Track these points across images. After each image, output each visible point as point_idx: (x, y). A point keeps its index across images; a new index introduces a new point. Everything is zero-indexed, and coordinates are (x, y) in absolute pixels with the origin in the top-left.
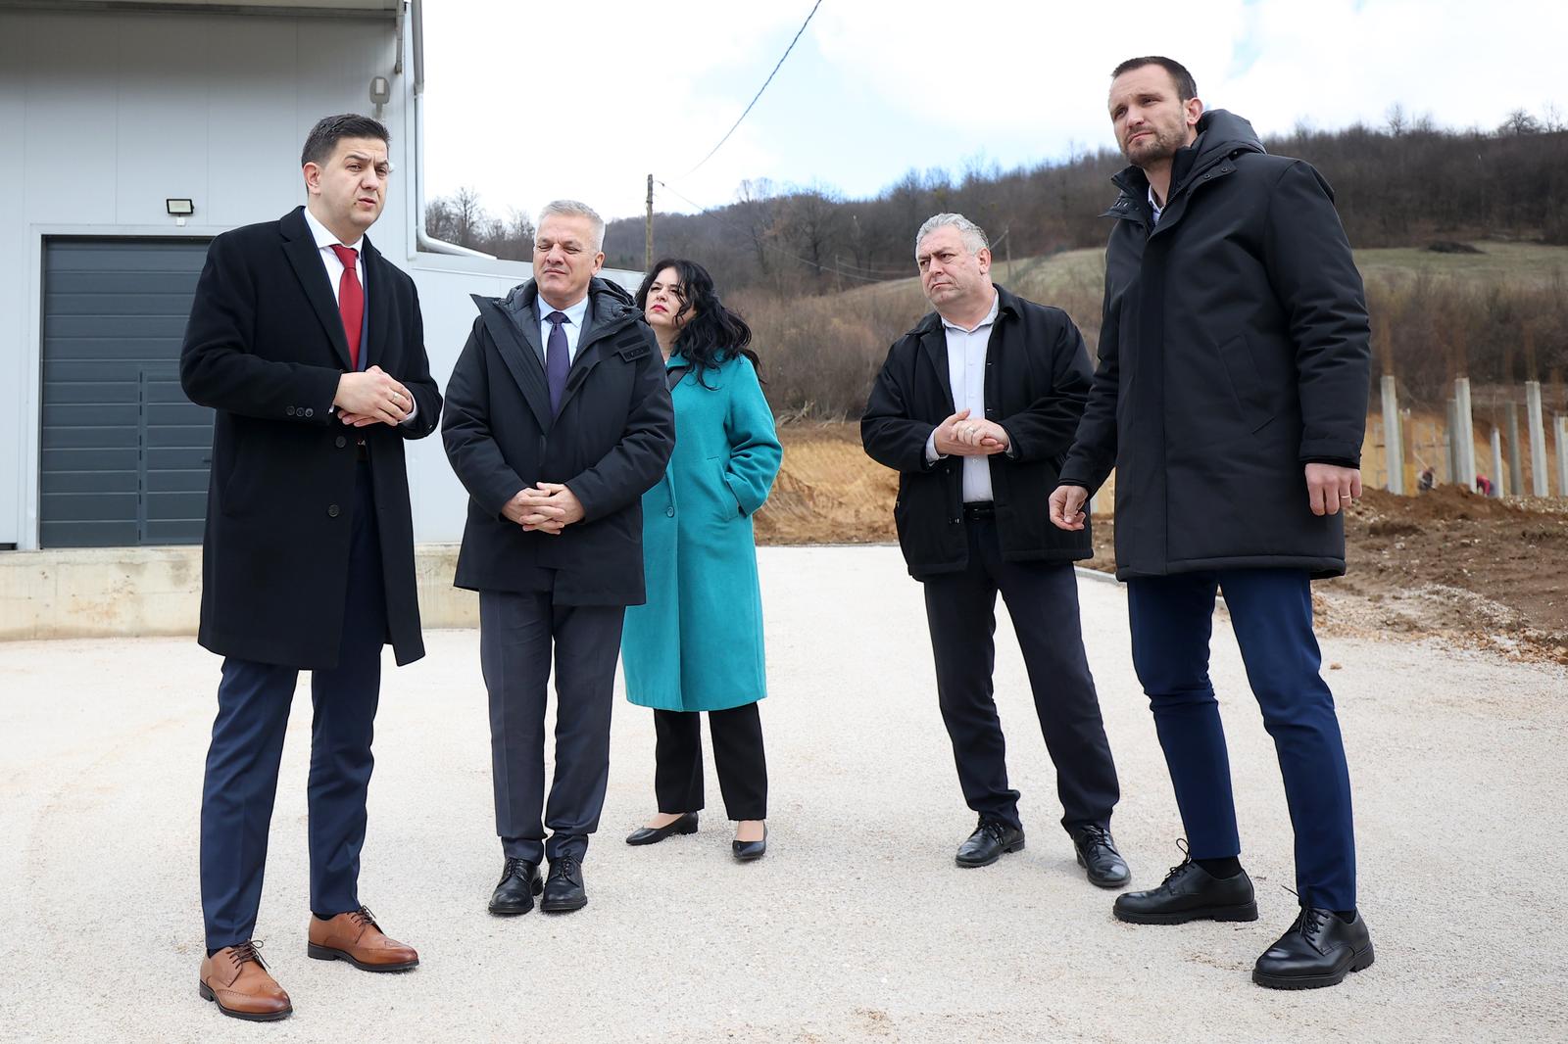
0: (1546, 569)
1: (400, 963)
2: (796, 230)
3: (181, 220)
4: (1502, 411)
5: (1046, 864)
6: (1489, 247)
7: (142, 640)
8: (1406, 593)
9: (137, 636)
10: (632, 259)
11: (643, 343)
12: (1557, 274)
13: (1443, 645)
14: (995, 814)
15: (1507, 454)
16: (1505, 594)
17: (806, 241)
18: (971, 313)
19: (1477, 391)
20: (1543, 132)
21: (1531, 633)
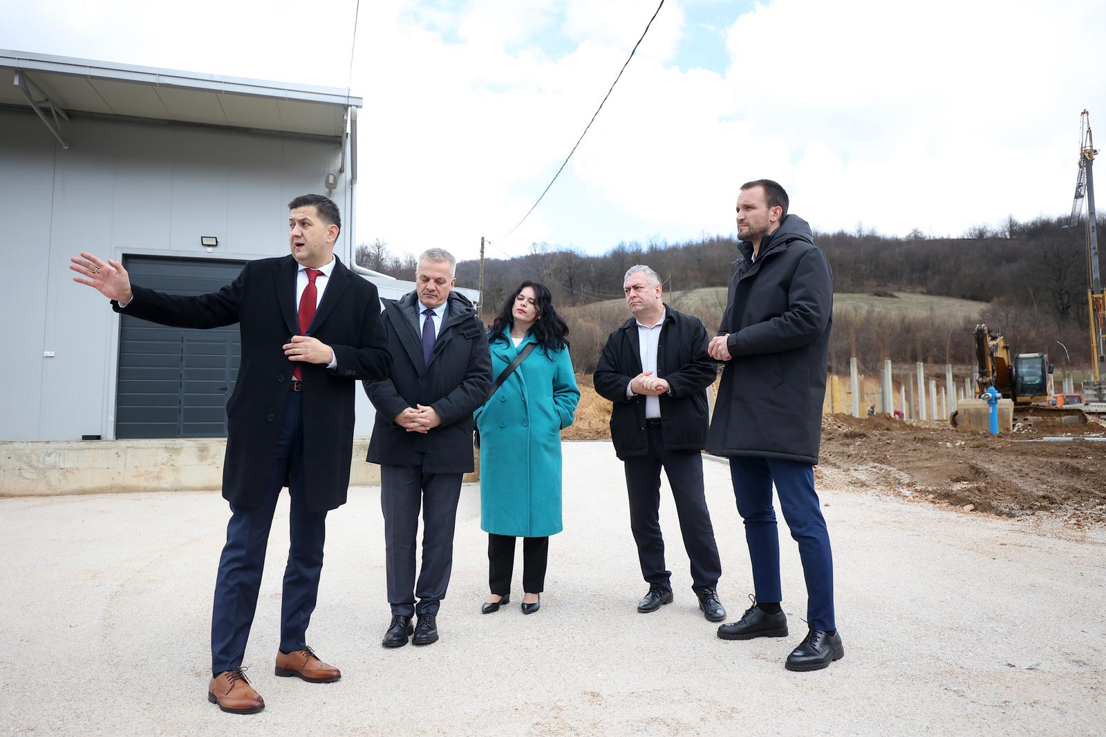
0: (925, 456)
1: (330, 677)
2: (561, 271)
3: (210, 249)
4: (906, 377)
5: (683, 610)
6: (901, 295)
7: (178, 493)
8: (861, 468)
9: (176, 491)
10: (471, 283)
11: (477, 329)
12: (932, 309)
13: (878, 493)
14: (659, 584)
15: (908, 399)
16: (906, 468)
17: (566, 277)
18: (651, 318)
19: (894, 366)
20: (926, 239)
21: (918, 488)
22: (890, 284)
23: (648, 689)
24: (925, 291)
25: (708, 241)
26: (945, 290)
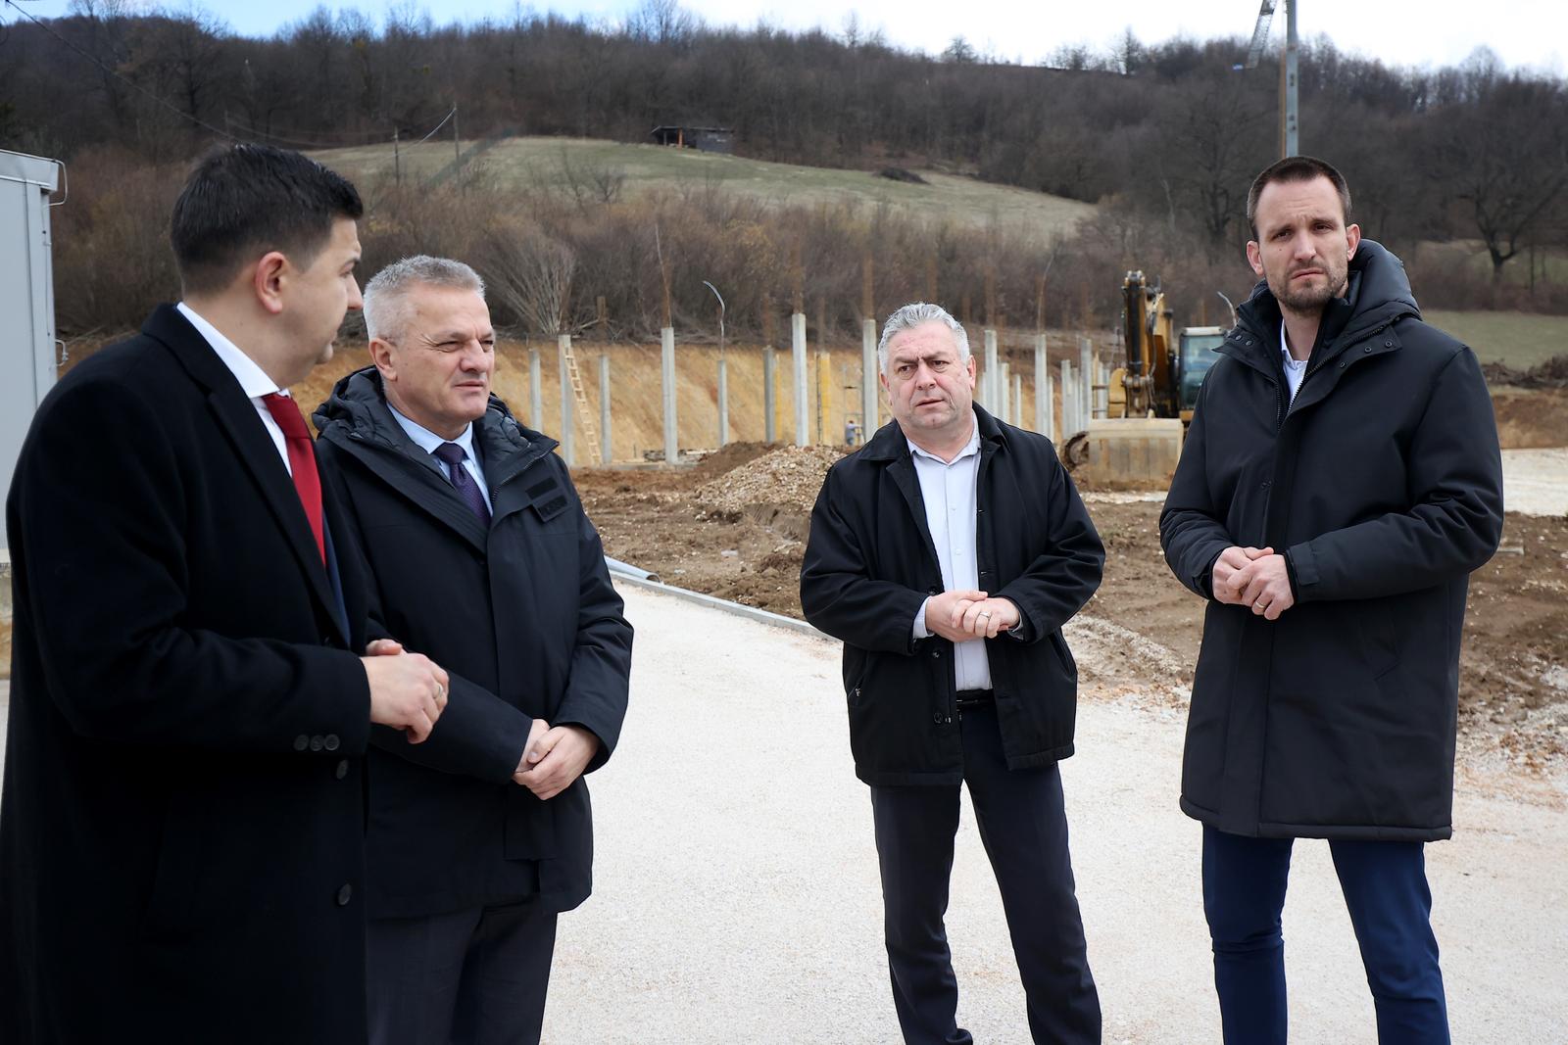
2: (164, 69)
6: (933, 178)
17: (179, 85)
20: (980, 62)
22: (911, 154)
24: (977, 173)
25: (528, 25)
26: (1009, 173)
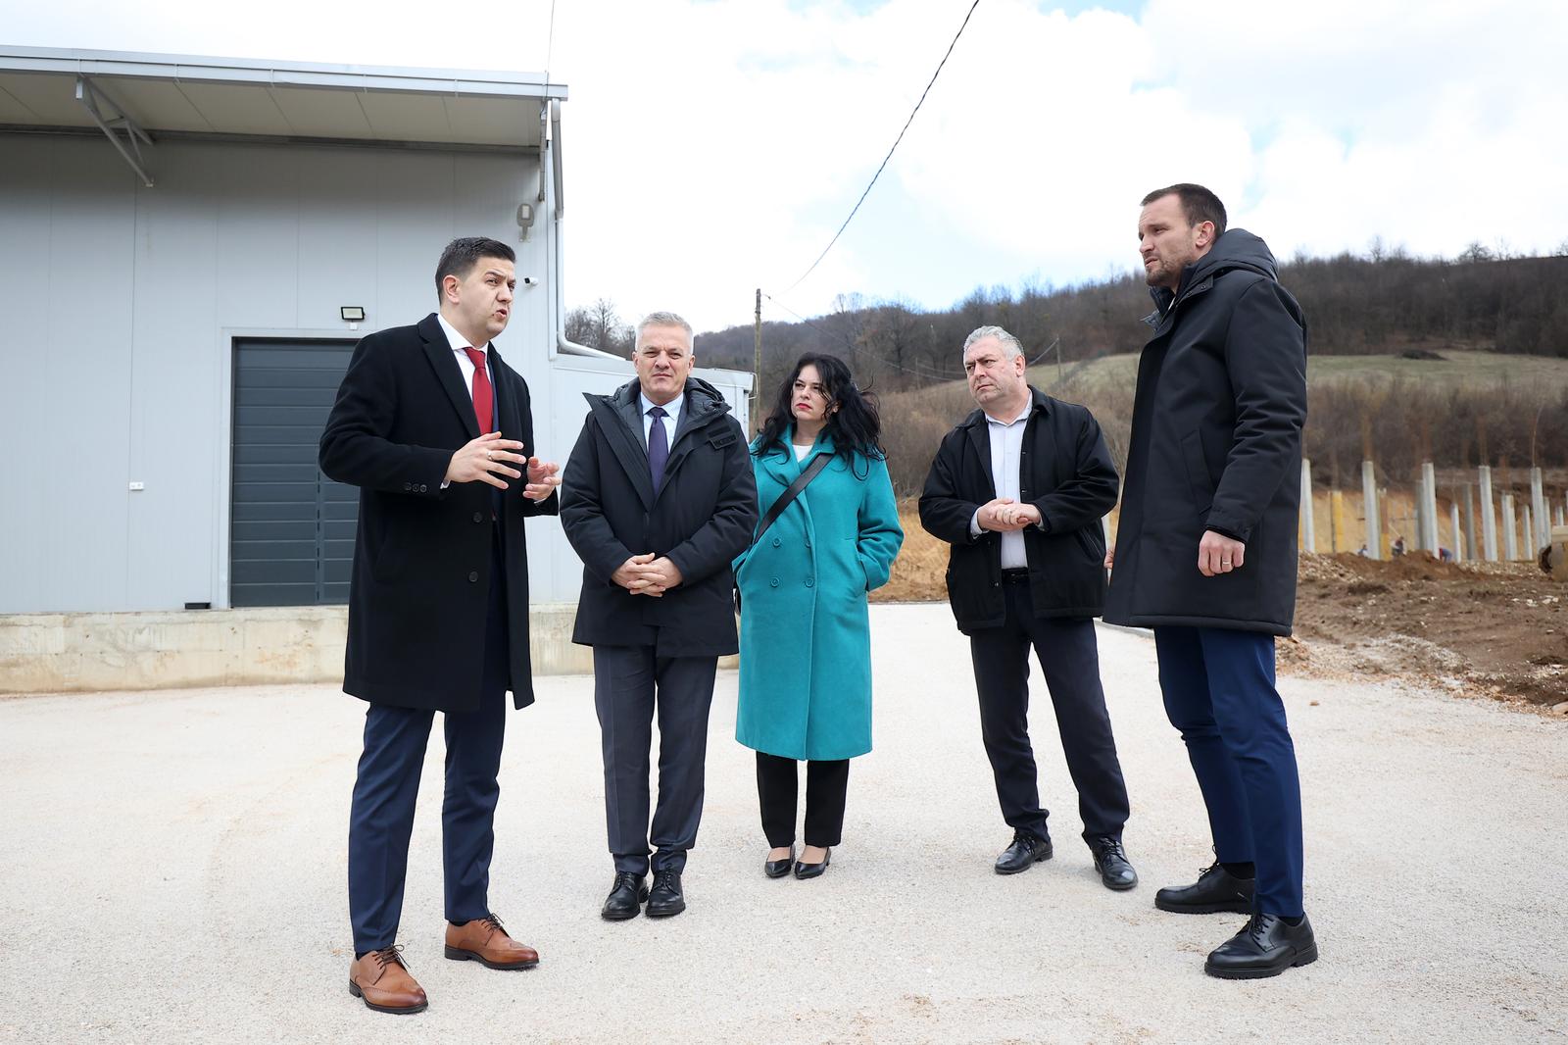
0: (1487, 621)
1: (522, 962)
3: (353, 325)
4: (1460, 490)
5: (1069, 871)
6: (1451, 355)
7: (318, 685)
8: (1375, 642)
9: (315, 682)
11: (731, 434)
12: (1505, 377)
13: (1402, 685)
14: (1029, 829)
15: (1464, 526)
16: (1454, 643)
17: (891, 346)
18: (1010, 409)
19: (1440, 473)
20: (1495, 259)
21: (1473, 675)
22: (1430, 337)
23: (1006, 995)
24: (1493, 347)
25: (1119, 280)
26: (1529, 344)
